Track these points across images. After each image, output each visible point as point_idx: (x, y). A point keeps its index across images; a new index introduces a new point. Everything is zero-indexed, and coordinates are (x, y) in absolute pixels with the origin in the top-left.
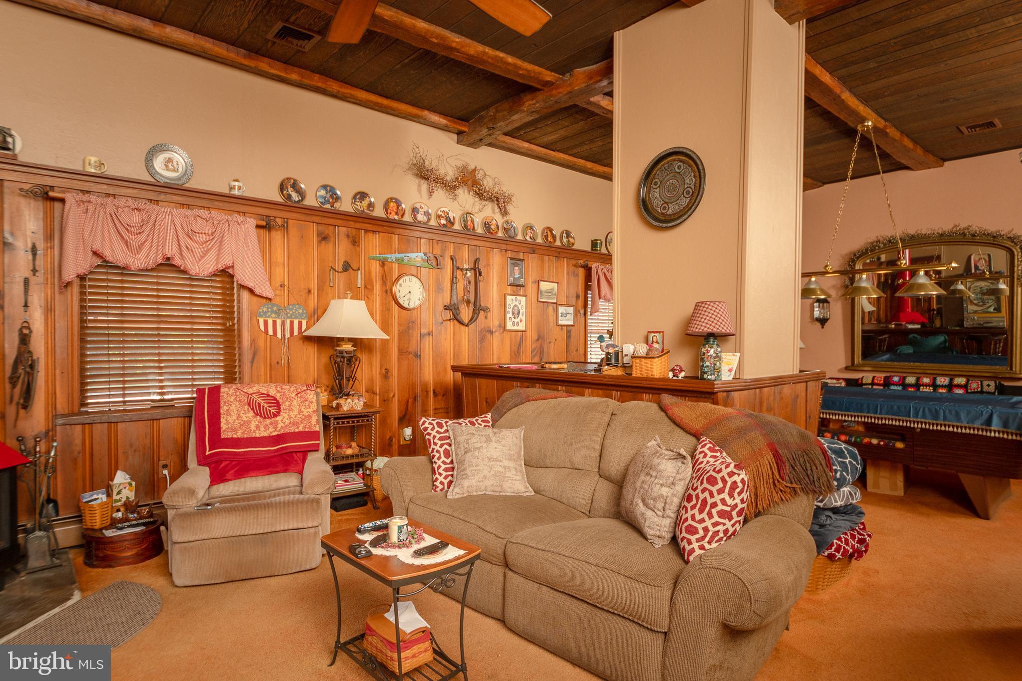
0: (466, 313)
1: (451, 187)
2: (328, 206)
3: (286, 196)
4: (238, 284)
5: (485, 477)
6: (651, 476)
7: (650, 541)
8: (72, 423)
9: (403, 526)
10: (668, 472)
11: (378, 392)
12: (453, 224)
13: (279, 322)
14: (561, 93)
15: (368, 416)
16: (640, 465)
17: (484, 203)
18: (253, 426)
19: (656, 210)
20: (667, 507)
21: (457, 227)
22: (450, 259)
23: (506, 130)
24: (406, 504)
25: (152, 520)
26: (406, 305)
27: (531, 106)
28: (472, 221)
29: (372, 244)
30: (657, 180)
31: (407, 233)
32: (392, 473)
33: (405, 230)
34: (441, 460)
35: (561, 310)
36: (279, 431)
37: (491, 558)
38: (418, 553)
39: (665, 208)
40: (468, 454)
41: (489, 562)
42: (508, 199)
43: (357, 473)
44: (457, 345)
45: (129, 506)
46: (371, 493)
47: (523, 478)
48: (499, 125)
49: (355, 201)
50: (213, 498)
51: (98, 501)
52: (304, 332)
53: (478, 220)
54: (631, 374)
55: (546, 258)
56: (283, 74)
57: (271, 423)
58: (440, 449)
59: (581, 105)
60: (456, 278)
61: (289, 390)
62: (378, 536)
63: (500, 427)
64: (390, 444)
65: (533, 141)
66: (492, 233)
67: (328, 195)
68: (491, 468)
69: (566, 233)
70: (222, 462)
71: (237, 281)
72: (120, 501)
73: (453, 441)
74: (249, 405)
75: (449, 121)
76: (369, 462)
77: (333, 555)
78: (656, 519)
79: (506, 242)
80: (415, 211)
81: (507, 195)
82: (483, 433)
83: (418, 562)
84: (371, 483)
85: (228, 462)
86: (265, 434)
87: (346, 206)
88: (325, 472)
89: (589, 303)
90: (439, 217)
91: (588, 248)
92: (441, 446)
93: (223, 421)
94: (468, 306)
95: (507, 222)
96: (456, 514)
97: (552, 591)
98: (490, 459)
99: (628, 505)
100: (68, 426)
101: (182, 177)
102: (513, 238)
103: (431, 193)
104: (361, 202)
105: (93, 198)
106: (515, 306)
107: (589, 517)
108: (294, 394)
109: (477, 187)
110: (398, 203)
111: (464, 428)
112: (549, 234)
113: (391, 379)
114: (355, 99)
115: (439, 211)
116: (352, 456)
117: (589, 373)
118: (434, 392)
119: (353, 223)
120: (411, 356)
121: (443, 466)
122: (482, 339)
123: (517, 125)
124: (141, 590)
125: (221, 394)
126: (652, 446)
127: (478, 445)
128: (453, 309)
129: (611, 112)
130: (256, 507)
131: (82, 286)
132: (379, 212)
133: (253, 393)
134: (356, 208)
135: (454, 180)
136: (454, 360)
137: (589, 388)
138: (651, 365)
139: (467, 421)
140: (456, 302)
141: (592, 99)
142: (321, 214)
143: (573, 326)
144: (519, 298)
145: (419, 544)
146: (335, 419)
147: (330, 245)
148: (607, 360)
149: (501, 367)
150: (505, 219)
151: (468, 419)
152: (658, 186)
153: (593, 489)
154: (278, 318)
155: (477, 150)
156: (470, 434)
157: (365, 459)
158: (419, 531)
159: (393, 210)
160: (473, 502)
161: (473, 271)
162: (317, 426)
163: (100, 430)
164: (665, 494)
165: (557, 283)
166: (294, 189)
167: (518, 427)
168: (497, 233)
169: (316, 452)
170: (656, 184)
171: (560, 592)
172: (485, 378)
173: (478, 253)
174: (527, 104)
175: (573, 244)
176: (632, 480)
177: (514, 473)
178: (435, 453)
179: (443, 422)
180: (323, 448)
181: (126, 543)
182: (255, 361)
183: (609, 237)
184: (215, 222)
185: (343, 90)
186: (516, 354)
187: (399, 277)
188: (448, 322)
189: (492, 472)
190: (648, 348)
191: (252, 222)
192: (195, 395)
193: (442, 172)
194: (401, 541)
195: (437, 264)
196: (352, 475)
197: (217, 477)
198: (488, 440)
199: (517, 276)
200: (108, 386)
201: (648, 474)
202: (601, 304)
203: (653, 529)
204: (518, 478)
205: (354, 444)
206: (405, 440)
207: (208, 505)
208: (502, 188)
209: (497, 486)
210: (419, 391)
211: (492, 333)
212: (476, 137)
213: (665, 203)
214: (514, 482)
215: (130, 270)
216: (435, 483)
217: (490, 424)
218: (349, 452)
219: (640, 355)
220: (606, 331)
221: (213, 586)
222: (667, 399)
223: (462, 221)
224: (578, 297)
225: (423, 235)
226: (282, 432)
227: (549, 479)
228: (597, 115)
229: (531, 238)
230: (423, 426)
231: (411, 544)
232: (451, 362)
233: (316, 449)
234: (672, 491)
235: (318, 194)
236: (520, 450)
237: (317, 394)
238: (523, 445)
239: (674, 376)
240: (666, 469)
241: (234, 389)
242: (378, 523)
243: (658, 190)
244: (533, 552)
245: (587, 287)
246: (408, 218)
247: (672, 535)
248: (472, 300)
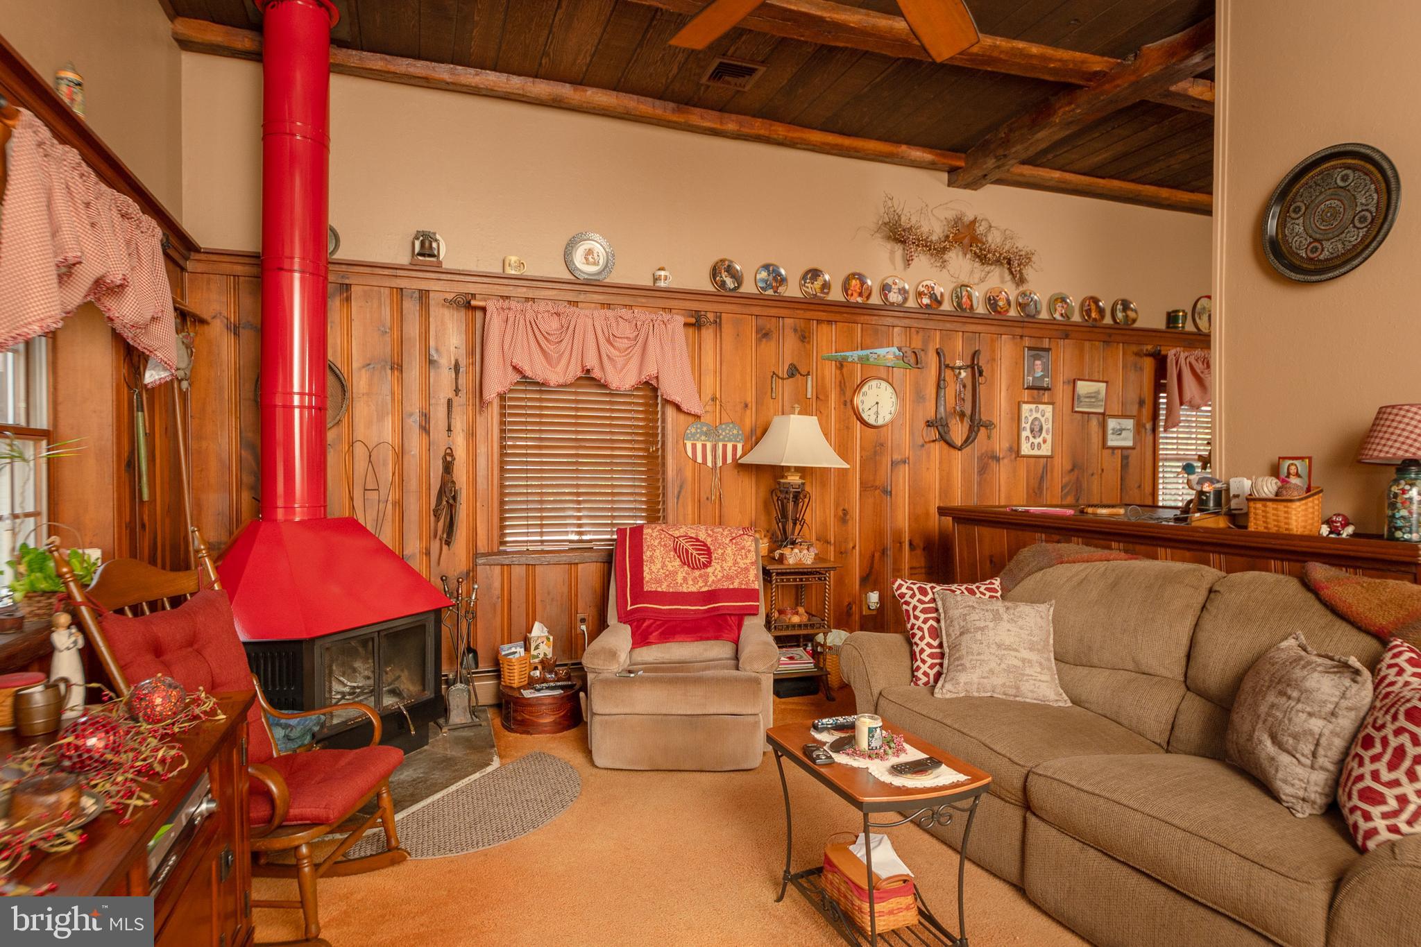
0: (958, 432)
1: (937, 251)
2: (770, 292)
3: (719, 283)
4: (662, 399)
5: (992, 672)
6: (1289, 698)
7: (1286, 804)
8: (492, 563)
9: (876, 728)
10: (1323, 693)
11: (832, 542)
12: (940, 303)
13: (709, 445)
14: (1118, 86)
15: (820, 573)
16: (1267, 678)
17: (988, 268)
18: (679, 579)
19: (1298, 254)
20: (1321, 751)
21: (947, 306)
22: (935, 354)
23: (1024, 156)
24: (875, 698)
25: (570, 683)
26: (871, 421)
27: (1067, 113)
28: (970, 297)
29: (826, 339)
30: (1298, 204)
31: (874, 320)
32: (855, 653)
33: (872, 317)
34: (925, 641)
35: (1112, 424)
36: (710, 586)
37: (1004, 792)
38: (898, 770)
39: (1315, 250)
40: (966, 635)
41: (999, 797)
42: (1026, 259)
43: (805, 649)
44: (946, 480)
45: (546, 665)
46: (824, 677)
47: (1053, 679)
48: (1013, 150)
49: (805, 282)
50: (635, 664)
51: (517, 656)
52: (740, 458)
53: (977, 294)
54: (1246, 527)
55: (1087, 344)
56: (717, 126)
57: (701, 576)
58: (923, 625)
59: (1151, 100)
60: (944, 380)
61: (723, 535)
62: (841, 738)
63: (1013, 600)
64: (849, 614)
65: (1067, 168)
66: (1000, 313)
67: (771, 278)
68: (1001, 659)
69: (1122, 304)
70: (644, 620)
71: (662, 396)
72: (537, 657)
73: (942, 615)
74: (676, 552)
75: (936, 155)
76: (821, 635)
77: (782, 756)
78: (1299, 770)
79: (1021, 324)
80: (885, 288)
81: (1023, 253)
82: (989, 607)
83: (898, 781)
84: (824, 665)
85: (651, 621)
86: (694, 589)
87: (792, 290)
88: (767, 643)
89: (1163, 412)
90: (920, 294)
91: (1161, 324)
92: (925, 621)
93: (646, 569)
94: (962, 421)
95: (1024, 294)
96: (949, 722)
97: (1105, 858)
98: (999, 646)
99: (1242, 741)
100: (488, 567)
101: (603, 270)
102: (1033, 317)
103: (908, 261)
104: (812, 283)
105: (513, 304)
106: (1036, 419)
107: (1167, 751)
108: (728, 539)
109: (977, 246)
110: (861, 278)
111: (959, 598)
112: (1093, 307)
113: (850, 523)
114: (805, 144)
115: (920, 287)
116: (800, 626)
117: (1164, 523)
118: (911, 544)
119: (802, 312)
120: (877, 492)
121: (928, 651)
122: (983, 469)
123: (1043, 146)
124: (559, 765)
125: (644, 537)
126: (1289, 648)
127: (982, 624)
128: (939, 426)
129: (1211, 104)
130: (685, 681)
131: (503, 407)
132: (836, 295)
133: (680, 537)
134: (806, 292)
135: (943, 239)
136: (940, 499)
137: (1166, 547)
138: (1286, 512)
139: (963, 588)
140: (943, 415)
141: (1173, 88)
142: (762, 302)
143: (1133, 448)
144: (1041, 407)
145: (898, 756)
146: (778, 574)
147: (773, 344)
148: (1200, 502)
149: (1016, 511)
150: (1021, 289)
151: (965, 586)
152: (1301, 213)
153: (1174, 707)
154: (708, 440)
155: (978, 191)
156: (969, 606)
157: (816, 631)
158: (899, 739)
159: (855, 291)
160: (972, 705)
161: (969, 370)
162: (756, 582)
163: (518, 572)
164: (1317, 730)
165: (1107, 382)
166: (729, 274)
167: (1043, 603)
168: (1007, 311)
169: (755, 617)
170: (1297, 210)
171: (1119, 861)
172: (989, 526)
173: (977, 344)
174: (1060, 112)
175: (1134, 321)
176: (1250, 700)
177: (1039, 670)
178: (916, 631)
179: (928, 586)
180: (763, 611)
181: (544, 707)
182: (681, 496)
183: (1199, 306)
184: (639, 323)
185: (791, 135)
186: (1036, 493)
187: (863, 383)
188: (932, 444)
189: (1003, 666)
190: (1279, 484)
191: (680, 320)
192: (615, 537)
193: (925, 229)
194: (872, 749)
195: (918, 362)
196: (799, 651)
197: (641, 639)
198: (997, 618)
199: (1039, 374)
200: (526, 523)
201: (1282, 693)
202: (1184, 413)
203: (1293, 785)
204: (1044, 678)
205: (801, 610)
206: (869, 608)
207: (630, 672)
208: (1017, 245)
209: (1010, 687)
210: (889, 542)
211: (998, 460)
212: (978, 172)
213: (1316, 240)
214: (1038, 684)
215: (549, 386)
216: (916, 673)
217: (999, 594)
218: (796, 619)
219: (1264, 496)
220: (1196, 457)
221: (635, 773)
222: (1319, 572)
223: (954, 298)
224: (1141, 403)
225: (896, 322)
226: (713, 588)
227: (1096, 684)
228: (1181, 111)
229: (1062, 315)
230: (899, 592)
231: (887, 754)
232: (935, 503)
233: (753, 612)
234: (1331, 726)
235: (759, 277)
236: (1048, 637)
237: (756, 541)
238: (1052, 629)
239: (1331, 532)
240: (1319, 689)
241: (658, 531)
242: (841, 720)
243: (1301, 220)
244: (1073, 792)
245: (1159, 387)
246: (875, 300)
247: (1330, 800)
248: (968, 412)
